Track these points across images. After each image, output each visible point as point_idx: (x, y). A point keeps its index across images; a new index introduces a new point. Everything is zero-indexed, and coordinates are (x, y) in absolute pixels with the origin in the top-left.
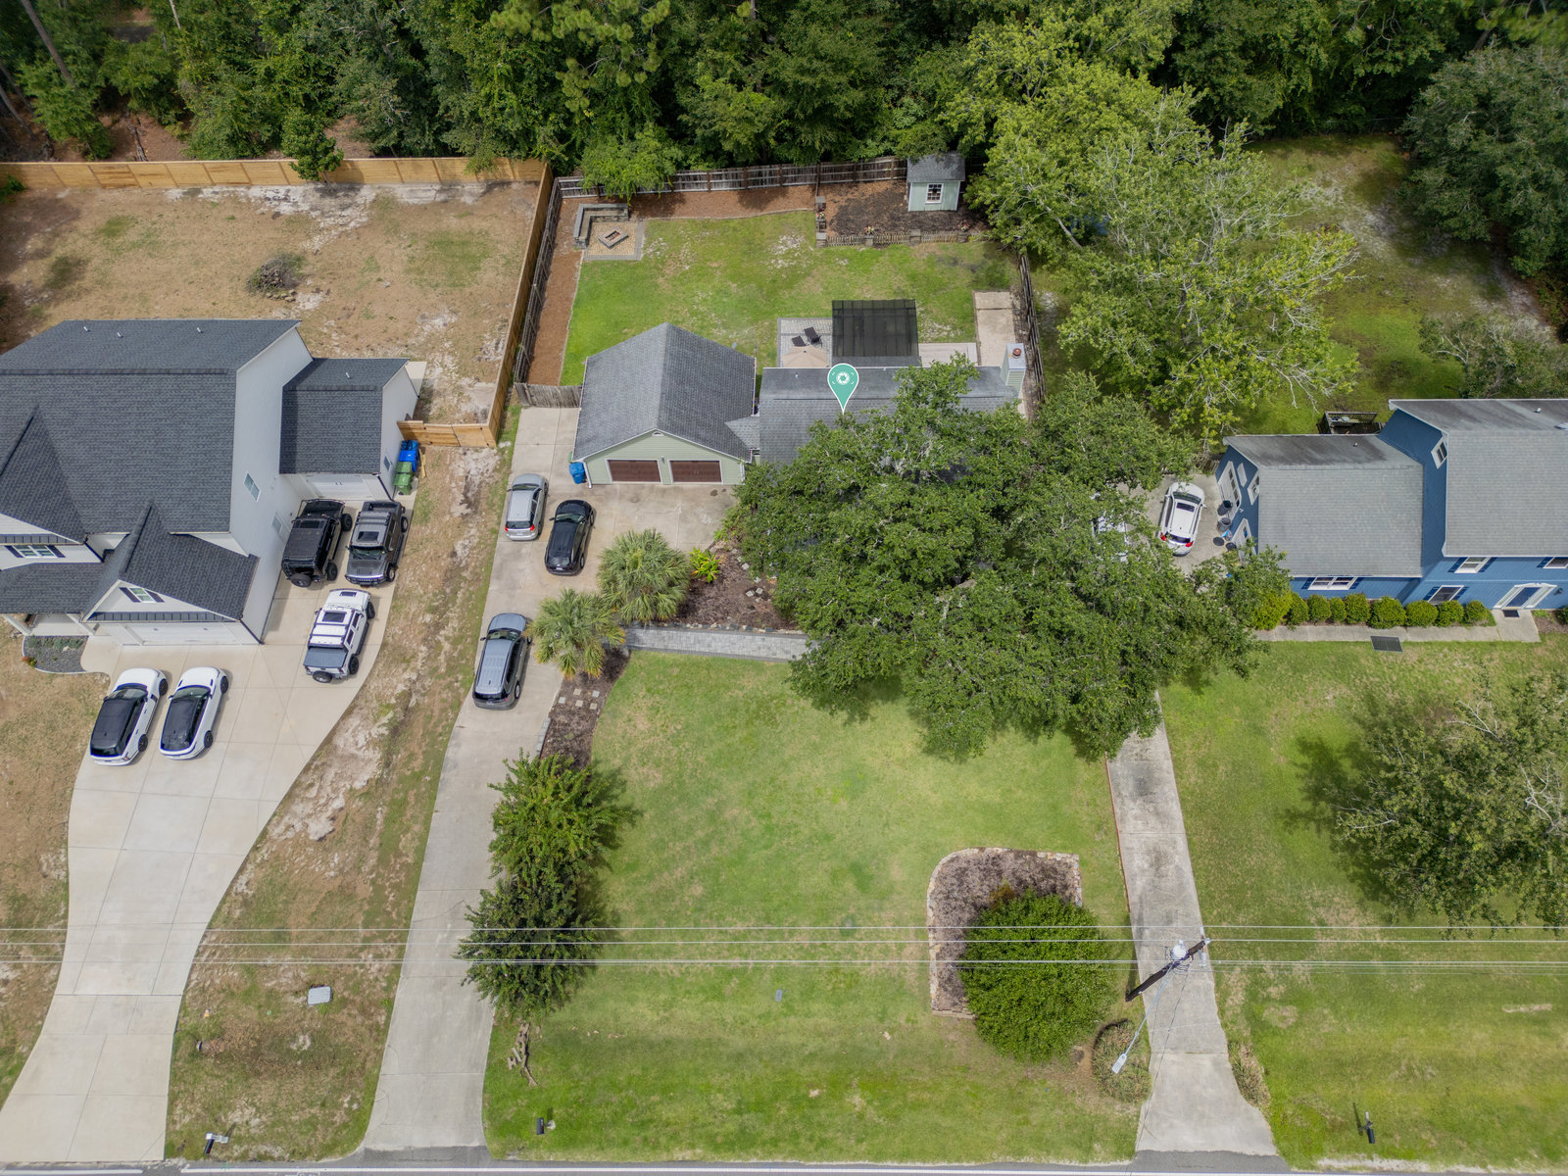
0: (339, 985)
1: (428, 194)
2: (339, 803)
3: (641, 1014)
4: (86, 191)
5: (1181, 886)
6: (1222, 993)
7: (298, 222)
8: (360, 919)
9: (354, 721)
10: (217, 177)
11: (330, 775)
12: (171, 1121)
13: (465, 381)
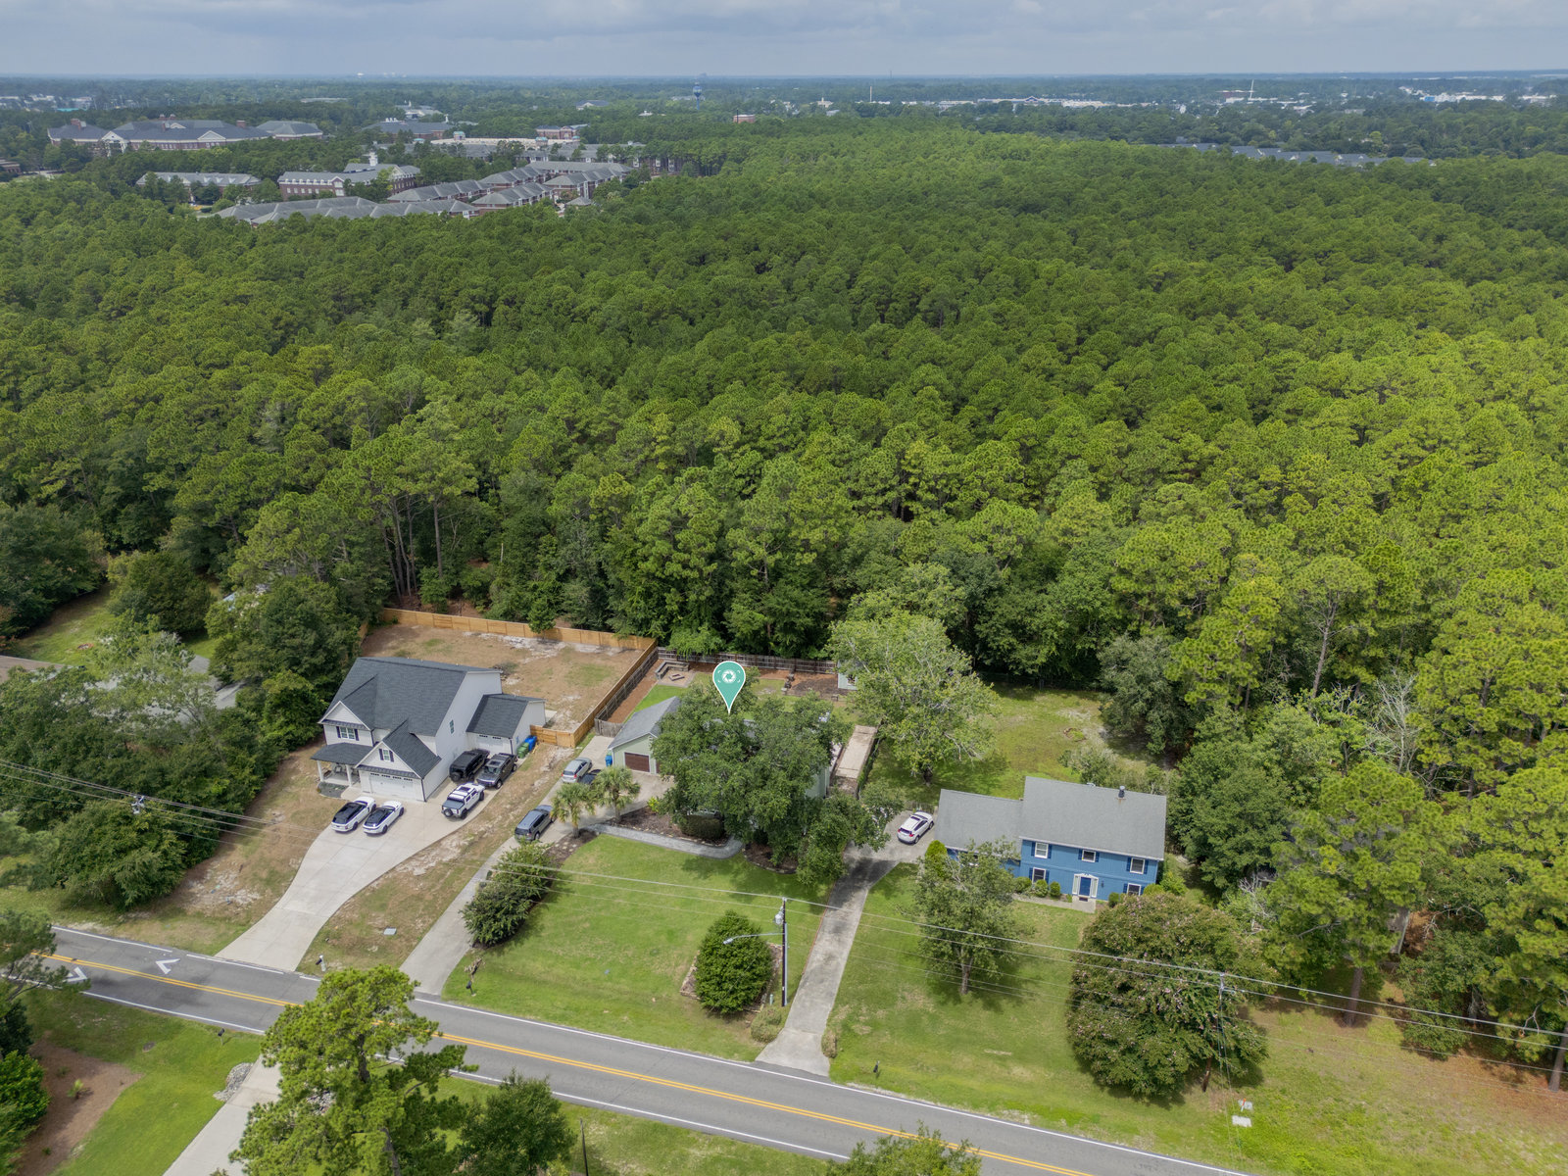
0: (401, 929)
1: (592, 649)
2: (433, 864)
3: (537, 966)
4: (426, 627)
5: (836, 970)
6: (834, 1012)
7: (524, 652)
8: (422, 907)
9: (455, 837)
10: (491, 629)
11: (434, 854)
12: (303, 959)
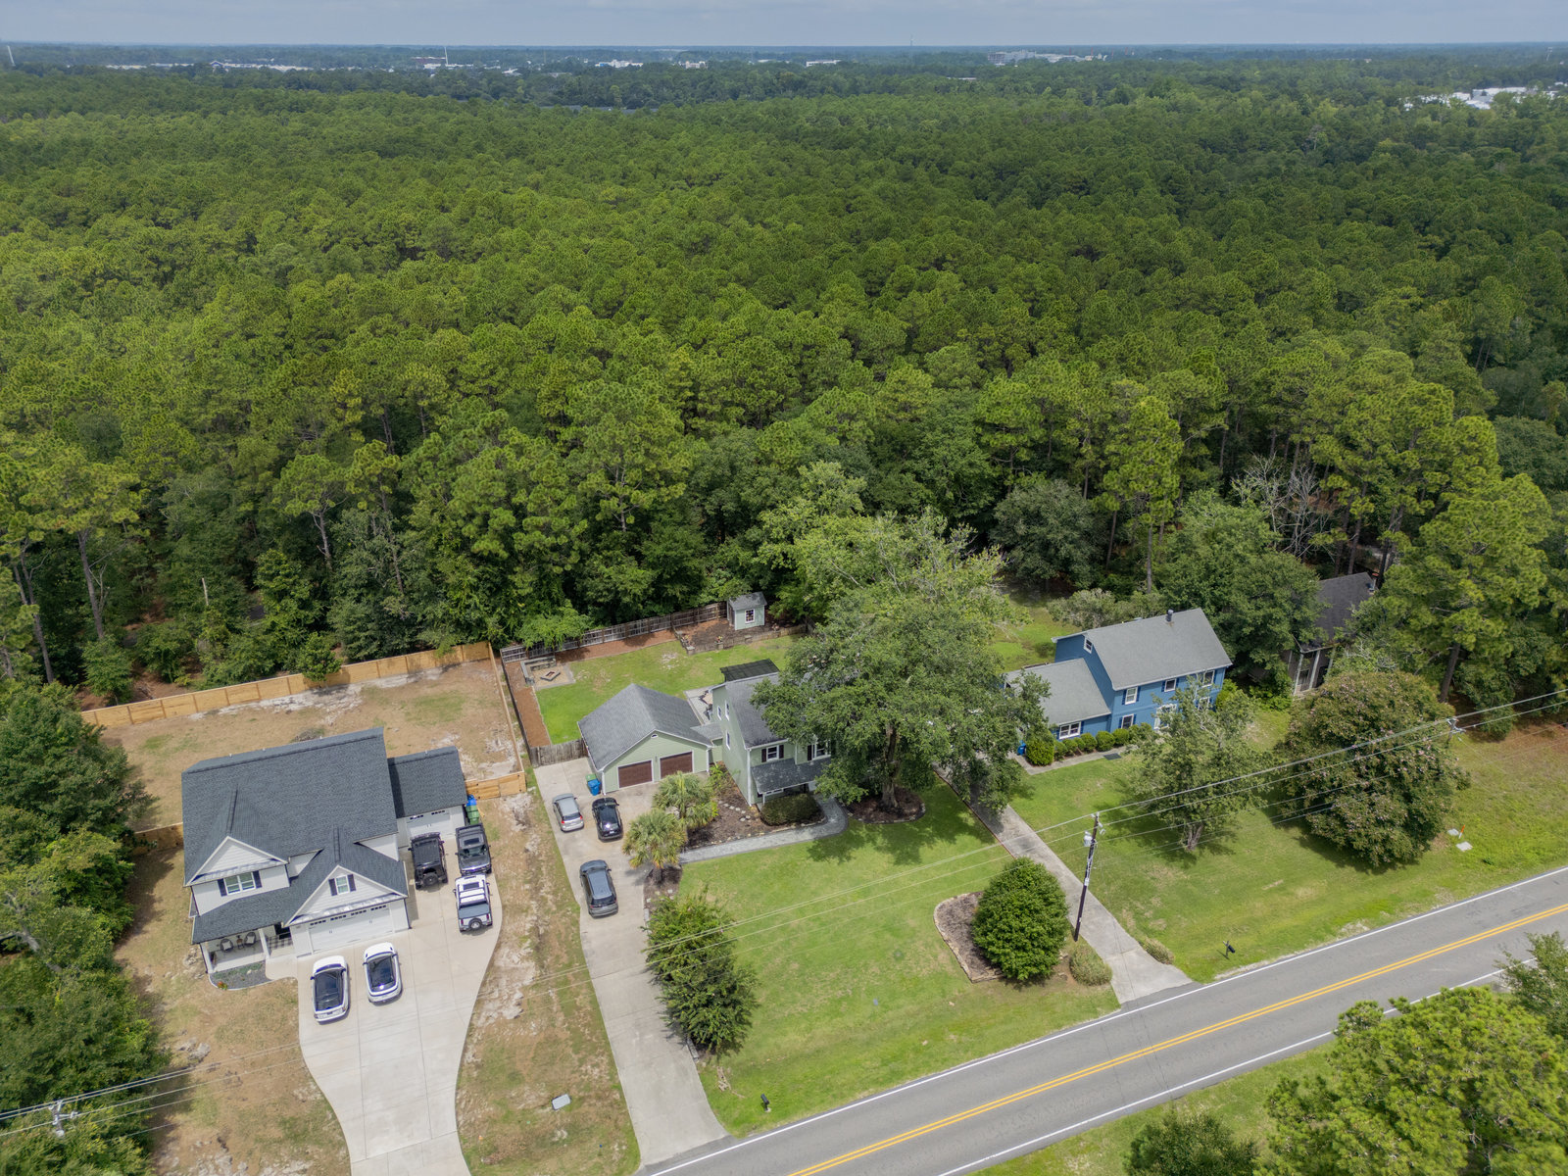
0: (574, 1091)
2: (518, 995)
6: (1123, 922)
7: (308, 712)
8: (570, 1051)
9: (505, 950)
11: (503, 982)
13: (484, 765)
